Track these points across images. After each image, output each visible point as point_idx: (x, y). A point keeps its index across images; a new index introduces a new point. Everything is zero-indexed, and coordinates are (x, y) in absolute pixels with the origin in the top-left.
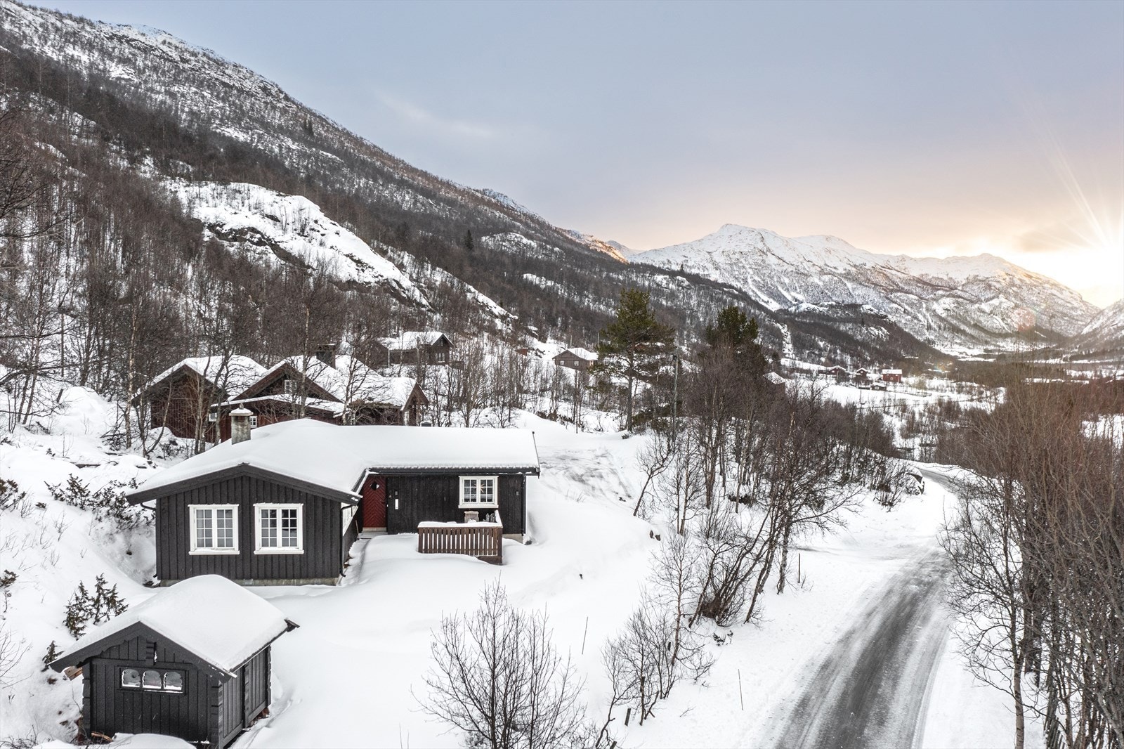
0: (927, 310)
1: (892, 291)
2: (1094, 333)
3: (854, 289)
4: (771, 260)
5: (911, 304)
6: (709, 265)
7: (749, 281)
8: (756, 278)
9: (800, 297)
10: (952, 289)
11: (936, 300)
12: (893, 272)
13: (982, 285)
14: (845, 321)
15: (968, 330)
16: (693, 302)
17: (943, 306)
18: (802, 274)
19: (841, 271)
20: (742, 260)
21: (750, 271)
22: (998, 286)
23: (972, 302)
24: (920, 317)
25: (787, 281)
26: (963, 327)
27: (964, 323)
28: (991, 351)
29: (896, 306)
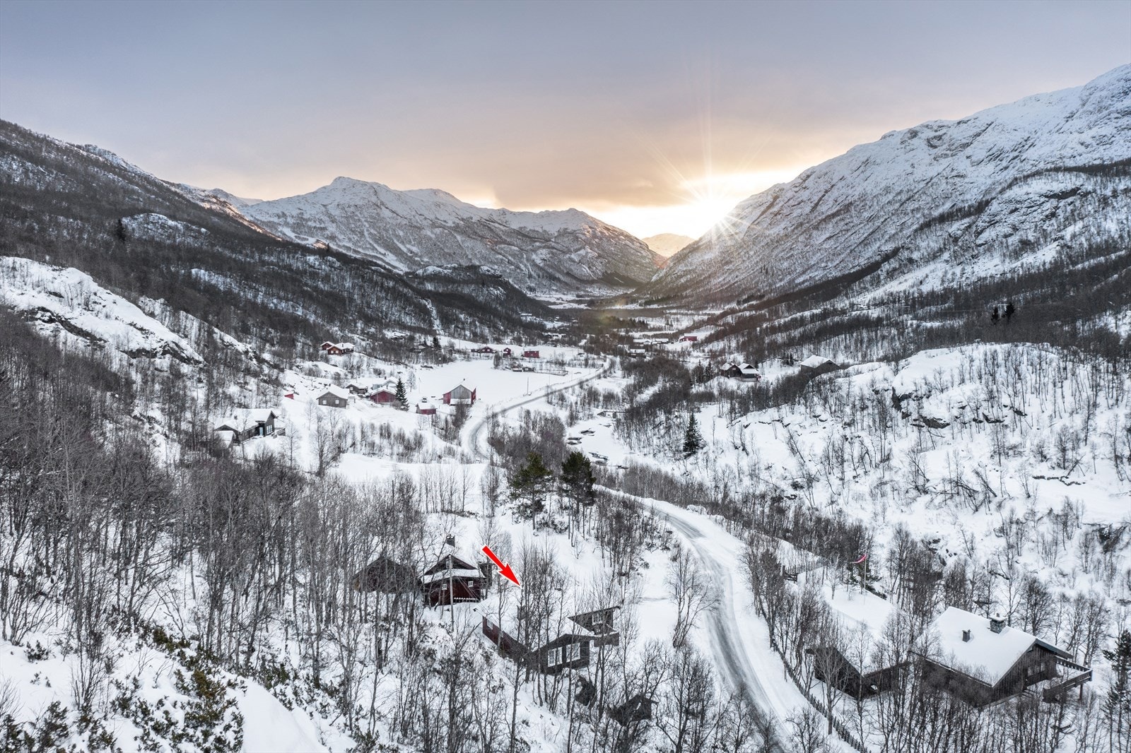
0: (527, 260)
1: (496, 243)
2: (659, 281)
3: (463, 241)
4: (386, 213)
5: (514, 255)
6: (325, 218)
7: (366, 233)
8: (372, 231)
9: (415, 249)
10: (547, 241)
11: (534, 251)
12: (497, 225)
13: (571, 238)
14: (467, 282)
15: (561, 277)
16: (348, 284)
17: (540, 256)
18: (415, 227)
19: (450, 224)
20: (358, 213)
21: (366, 224)
22: (583, 238)
23: (564, 252)
24: (522, 266)
25: (401, 233)
26: (558, 275)
27: (559, 272)
28: (581, 296)
29: (500, 257)
